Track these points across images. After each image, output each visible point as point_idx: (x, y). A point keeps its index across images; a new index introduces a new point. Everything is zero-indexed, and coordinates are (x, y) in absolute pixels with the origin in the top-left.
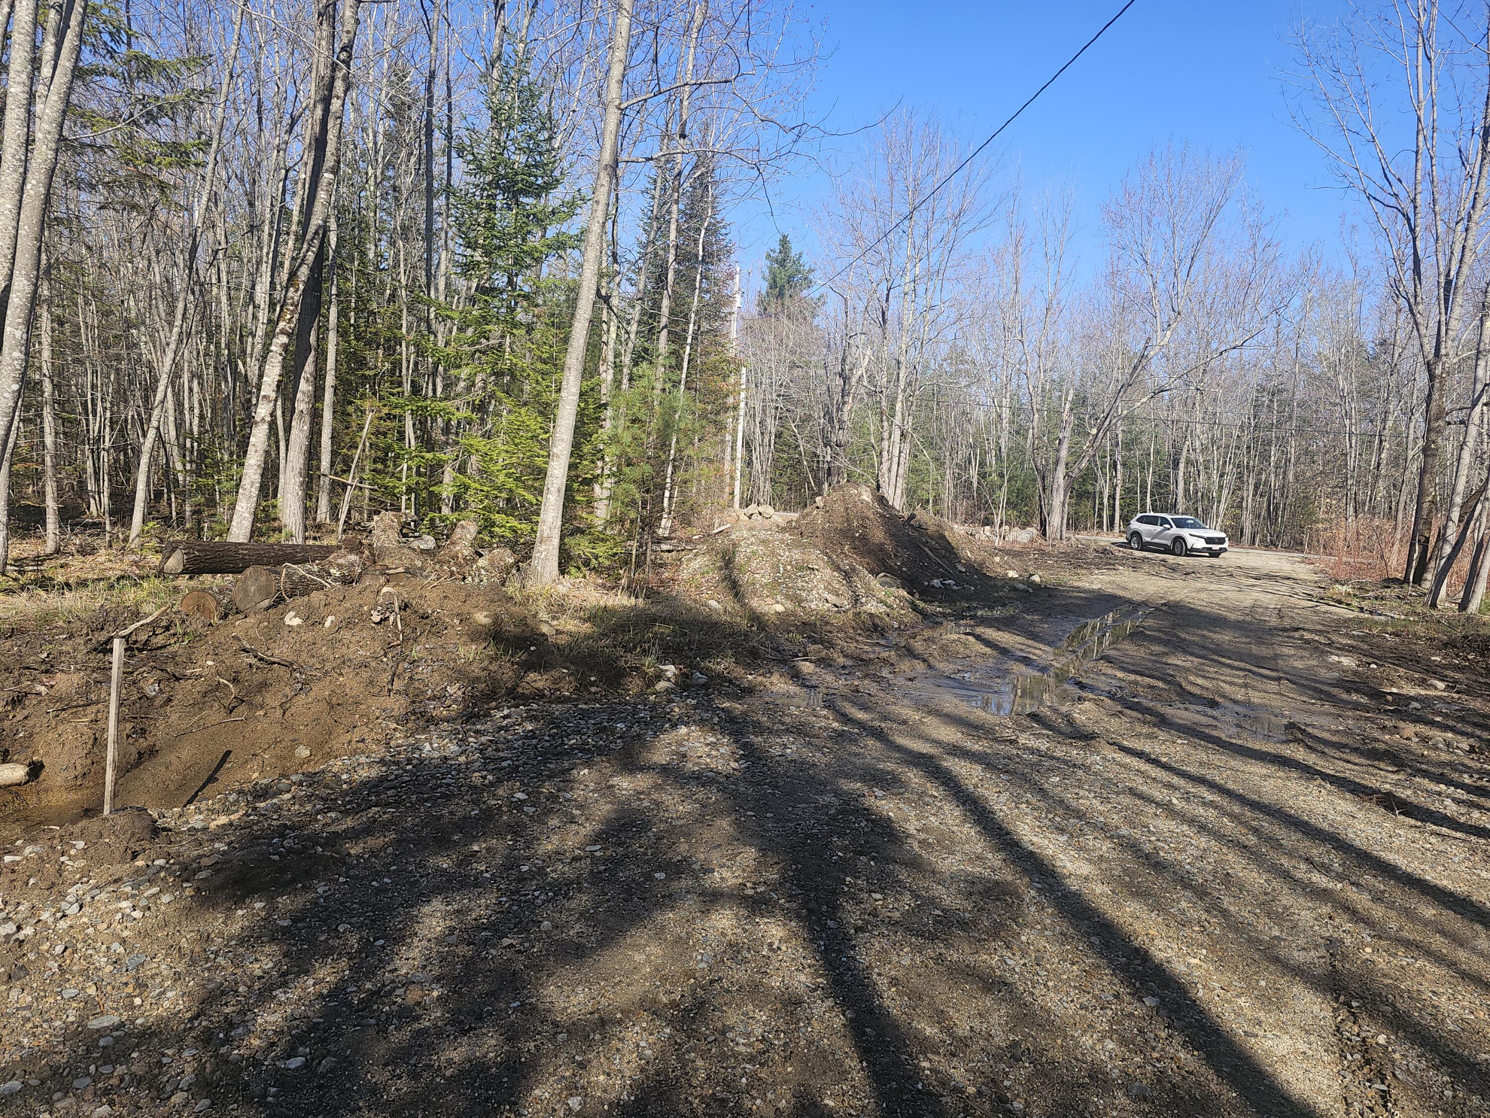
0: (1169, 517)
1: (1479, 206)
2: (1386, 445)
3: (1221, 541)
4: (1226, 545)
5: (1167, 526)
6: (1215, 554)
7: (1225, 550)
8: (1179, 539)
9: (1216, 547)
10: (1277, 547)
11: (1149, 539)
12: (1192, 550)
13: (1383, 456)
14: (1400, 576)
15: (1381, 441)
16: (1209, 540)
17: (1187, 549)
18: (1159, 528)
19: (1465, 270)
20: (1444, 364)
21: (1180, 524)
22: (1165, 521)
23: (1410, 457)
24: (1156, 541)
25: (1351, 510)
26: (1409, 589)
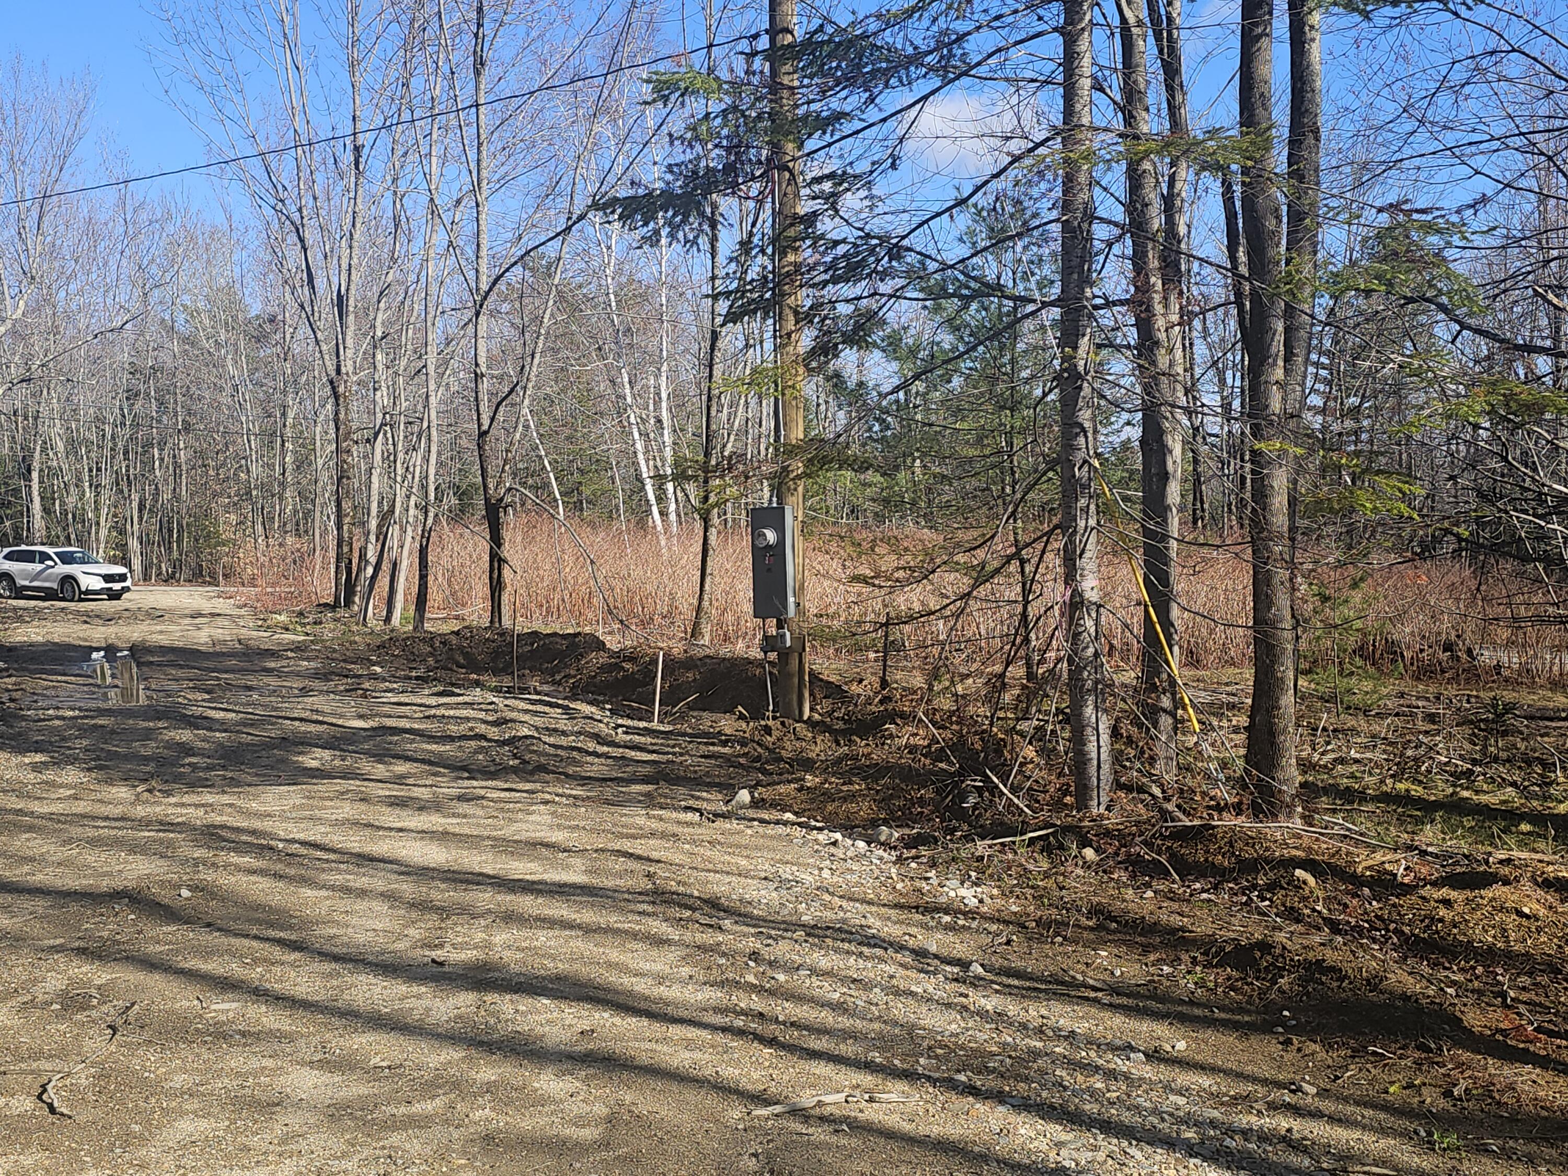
0: (50, 551)
1: (358, 225)
2: (289, 446)
3: (122, 578)
4: (128, 583)
5: (50, 563)
6: (115, 596)
7: (127, 589)
8: (69, 580)
9: (117, 586)
10: (178, 581)
11: (26, 583)
12: (88, 592)
13: (287, 459)
14: (331, 600)
15: (283, 441)
16: (108, 578)
17: (81, 592)
18: (39, 567)
19: (353, 287)
20: (346, 382)
21: (66, 559)
22: (44, 557)
23: (320, 467)
24: (35, 584)
25: (259, 528)
26: (341, 612)
